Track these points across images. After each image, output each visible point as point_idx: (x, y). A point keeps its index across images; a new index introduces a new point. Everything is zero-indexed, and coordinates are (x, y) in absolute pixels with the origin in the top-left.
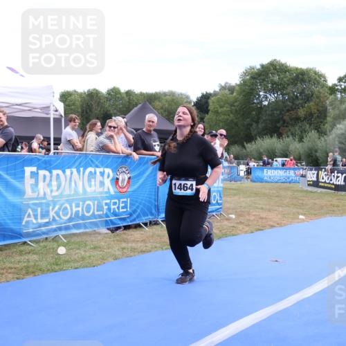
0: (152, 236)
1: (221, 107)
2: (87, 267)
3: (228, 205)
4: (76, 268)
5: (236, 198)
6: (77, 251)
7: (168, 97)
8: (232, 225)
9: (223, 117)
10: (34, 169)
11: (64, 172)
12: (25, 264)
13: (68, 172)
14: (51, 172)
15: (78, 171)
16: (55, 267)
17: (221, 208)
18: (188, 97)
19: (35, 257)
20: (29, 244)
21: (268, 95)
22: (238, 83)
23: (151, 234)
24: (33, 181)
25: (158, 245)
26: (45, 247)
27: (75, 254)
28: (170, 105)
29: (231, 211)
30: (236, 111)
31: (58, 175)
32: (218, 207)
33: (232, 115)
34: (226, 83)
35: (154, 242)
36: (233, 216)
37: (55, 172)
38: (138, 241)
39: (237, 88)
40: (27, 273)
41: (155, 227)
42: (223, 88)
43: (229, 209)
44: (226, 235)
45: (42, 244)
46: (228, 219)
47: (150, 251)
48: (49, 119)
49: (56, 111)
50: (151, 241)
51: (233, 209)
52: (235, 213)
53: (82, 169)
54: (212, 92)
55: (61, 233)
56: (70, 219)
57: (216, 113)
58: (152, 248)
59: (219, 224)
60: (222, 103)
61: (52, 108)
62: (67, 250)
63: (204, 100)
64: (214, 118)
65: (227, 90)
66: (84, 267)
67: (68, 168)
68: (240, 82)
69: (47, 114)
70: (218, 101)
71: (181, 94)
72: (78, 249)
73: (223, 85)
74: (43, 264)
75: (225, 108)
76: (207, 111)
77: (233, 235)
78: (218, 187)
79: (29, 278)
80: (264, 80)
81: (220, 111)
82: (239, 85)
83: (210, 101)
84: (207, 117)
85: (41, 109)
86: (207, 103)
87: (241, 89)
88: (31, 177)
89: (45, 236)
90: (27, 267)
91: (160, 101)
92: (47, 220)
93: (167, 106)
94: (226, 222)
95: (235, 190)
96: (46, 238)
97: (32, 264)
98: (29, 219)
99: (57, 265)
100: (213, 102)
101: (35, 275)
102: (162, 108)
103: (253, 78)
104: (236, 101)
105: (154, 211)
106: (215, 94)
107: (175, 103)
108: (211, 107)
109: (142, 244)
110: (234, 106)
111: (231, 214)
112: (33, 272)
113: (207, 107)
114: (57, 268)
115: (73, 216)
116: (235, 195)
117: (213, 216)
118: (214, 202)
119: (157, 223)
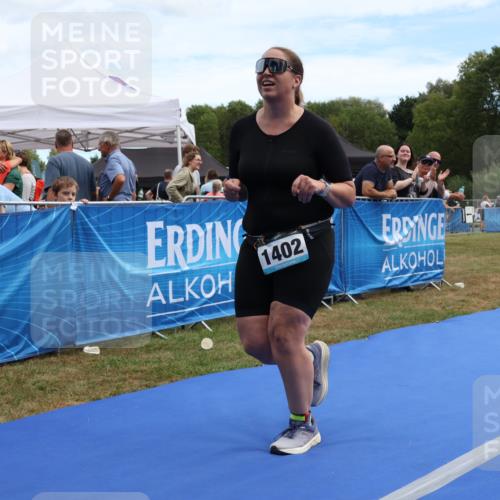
0: (340, 318)
1: (433, 119)
2: (246, 366)
3: (452, 269)
4: (231, 369)
5: (463, 256)
6: (229, 345)
7: (349, 108)
8: (462, 298)
9: (435, 133)
10: (160, 224)
11: (203, 227)
12: (156, 365)
13: (209, 226)
14: (184, 229)
15: (225, 225)
16: (200, 367)
17: (441, 273)
18: (379, 106)
19: (169, 354)
20: (158, 336)
22: (458, 79)
23: (337, 315)
24: (159, 242)
25: (350, 331)
26: (182, 339)
27: (227, 349)
28: (352, 119)
29: (456, 277)
30: (456, 123)
31: (194, 232)
32: (439, 271)
33: (449, 131)
34: (440, 81)
35: (342, 328)
36: (461, 285)
37: (190, 228)
38: (318, 327)
39: (456, 88)
40: (160, 378)
41: (342, 304)
42: (433, 89)
43: (453, 274)
44: (453, 314)
45: (177, 336)
46: (455, 290)
47: (339, 341)
48: (175, 149)
49: (185, 137)
50: (339, 325)
51: (460, 274)
52: (464, 280)
53: (229, 222)
54: (417, 96)
55: (203, 319)
56: (215, 298)
57: (425, 128)
58: (341, 336)
59: (440, 298)
60: (433, 113)
61: (179, 134)
62: (215, 343)
63: (404, 110)
64: (422, 135)
65: (442, 93)
66: (241, 367)
67: (209, 221)
68: (461, 77)
69: (171, 143)
70: (428, 109)
71: (369, 102)
72: (231, 341)
73: (434, 83)
74: (183, 365)
75: (438, 121)
76: (410, 127)
77: (465, 314)
78: (435, 241)
79: (164, 385)
81: (430, 125)
82: (458, 83)
83: (414, 111)
84: (410, 134)
85: (162, 135)
86: (410, 114)
87: (462, 88)
88: (157, 236)
89: (180, 324)
90: (159, 370)
91: (337, 115)
92: (182, 299)
93: (348, 121)
94: (451, 295)
95: (460, 244)
96: (183, 327)
97: (166, 364)
98: (156, 298)
99: (202, 364)
100: (419, 112)
101: (172, 381)
102: (341, 125)
103: (481, 70)
104: (456, 108)
106: (422, 98)
107: (362, 117)
108: (416, 120)
109: (326, 331)
110: (452, 116)
111: (459, 282)
112: (169, 377)
113: (411, 120)
114: (203, 369)
115: (220, 292)
116: (460, 253)
117: (430, 285)
118: (431, 265)
119: (345, 299)
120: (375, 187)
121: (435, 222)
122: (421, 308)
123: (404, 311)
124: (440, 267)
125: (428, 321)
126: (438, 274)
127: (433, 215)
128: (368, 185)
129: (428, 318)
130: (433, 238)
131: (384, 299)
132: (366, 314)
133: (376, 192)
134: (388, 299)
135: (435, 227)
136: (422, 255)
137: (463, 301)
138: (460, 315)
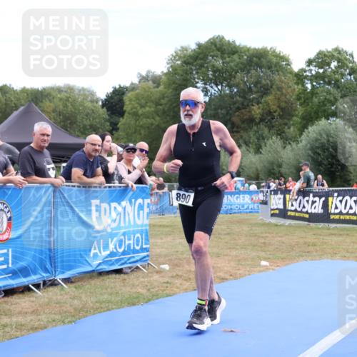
1: (142, 107)
3: (158, 251)
17: (148, 256)
18: (92, 94)
21: (208, 87)
22: (165, 71)
23: (46, 300)
25: (57, 317)
29: (161, 260)
32: (145, 254)
34: (149, 72)
36: (166, 267)
41: (51, 289)
42: (144, 79)
43: (160, 256)
44: (156, 296)
50: (47, 311)
52: (169, 262)
54: (128, 85)
57: (135, 115)
59: (146, 279)
60: (143, 101)
63: (116, 98)
65: (151, 82)
68: (168, 69)
71: (83, 89)
73: (144, 74)
76: (122, 114)
78: (142, 226)
80: (202, 66)
81: (140, 112)
82: (165, 74)
83: (126, 98)
86: (121, 102)
87: (169, 79)
94: (156, 277)
100: (130, 100)
103: (186, 63)
105: (48, 266)
106: (133, 88)
108: (127, 107)
113: (122, 108)
117: (137, 268)
118: (138, 248)
119: (53, 283)
120: (85, 174)
121: (141, 207)
122: (127, 291)
123: (111, 294)
124: (147, 250)
125: (134, 304)
126: (145, 257)
127: (140, 201)
128: (77, 172)
129: (133, 301)
130: (139, 222)
131: (93, 282)
132: (74, 298)
133: (85, 179)
134: (97, 282)
135: (141, 212)
136: (129, 239)
137: (167, 283)
138: (163, 297)
